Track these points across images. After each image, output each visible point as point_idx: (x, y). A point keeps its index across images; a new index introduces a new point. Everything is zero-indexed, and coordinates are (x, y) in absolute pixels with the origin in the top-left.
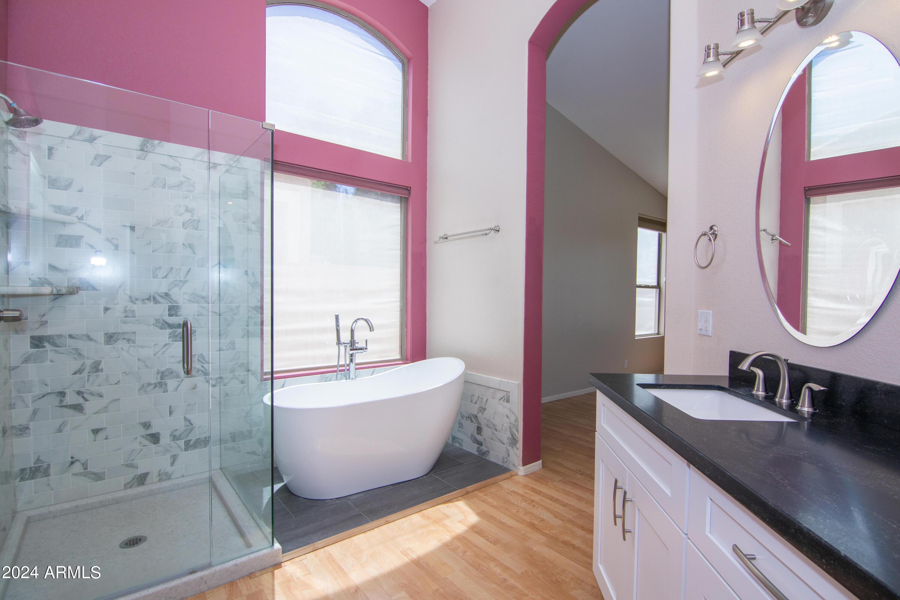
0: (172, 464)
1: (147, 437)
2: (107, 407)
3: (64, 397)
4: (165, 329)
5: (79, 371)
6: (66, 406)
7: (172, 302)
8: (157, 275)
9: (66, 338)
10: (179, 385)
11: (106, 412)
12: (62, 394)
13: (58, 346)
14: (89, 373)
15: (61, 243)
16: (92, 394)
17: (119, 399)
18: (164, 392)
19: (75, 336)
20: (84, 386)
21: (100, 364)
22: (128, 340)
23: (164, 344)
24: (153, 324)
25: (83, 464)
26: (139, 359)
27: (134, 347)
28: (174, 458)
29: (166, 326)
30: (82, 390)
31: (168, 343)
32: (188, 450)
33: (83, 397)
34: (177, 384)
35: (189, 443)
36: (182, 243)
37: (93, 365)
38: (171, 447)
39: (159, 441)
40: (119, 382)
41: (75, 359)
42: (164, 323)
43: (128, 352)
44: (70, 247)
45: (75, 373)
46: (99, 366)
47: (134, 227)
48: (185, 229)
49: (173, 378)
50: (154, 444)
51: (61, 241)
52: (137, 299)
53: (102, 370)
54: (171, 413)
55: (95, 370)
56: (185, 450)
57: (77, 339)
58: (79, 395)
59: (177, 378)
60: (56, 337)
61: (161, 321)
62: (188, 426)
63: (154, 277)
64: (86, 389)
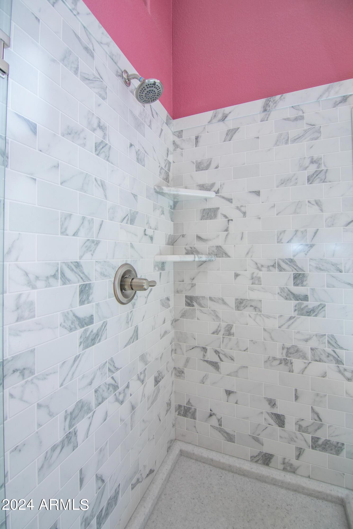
0: (298, 457)
1: (272, 416)
2: (237, 372)
3: (206, 352)
4: (291, 300)
5: (216, 332)
6: (207, 361)
7: (297, 269)
8: (281, 240)
9: (208, 300)
10: (306, 368)
11: (237, 376)
12: (205, 349)
13: (202, 307)
14: (223, 335)
15: (204, 216)
16: (225, 355)
17: (247, 367)
18: (289, 372)
19: (213, 299)
20: (220, 347)
21: (232, 328)
22: (255, 308)
23: (289, 317)
24: (278, 294)
25: (219, 420)
26: (265, 330)
27: (260, 316)
28: (300, 453)
29: (292, 296)
30: (218, 349)
31: (293, 316)
32: (316, 450)
33: (219, 356)
34: (303, 366)
35: (317, 441)
36: (307, 200)
37: (227, 328)
38: (296, 437)
39: (284, 425)
40: (247, 349)
41: (214, 320)
42: (289, 292)
43: (255, 320)
44: (210, 219)
45: (213, 333)
46: (231, 329)
47: (259, 191)
48: (311, 183)
49: (299, 358)
50: (279, 426)
51: (204, 214)
52: (262, 266)
53: (233, 334)
54: (297, 398)
55: (228, 333)
56: (313, 448)
57: (215, 302)
58: (216, 354)
59: (303, 358)
60: (201, 299)
61: (286, 290)
62: (316, 420)
63: (278, 242)
64: (221, 350)
